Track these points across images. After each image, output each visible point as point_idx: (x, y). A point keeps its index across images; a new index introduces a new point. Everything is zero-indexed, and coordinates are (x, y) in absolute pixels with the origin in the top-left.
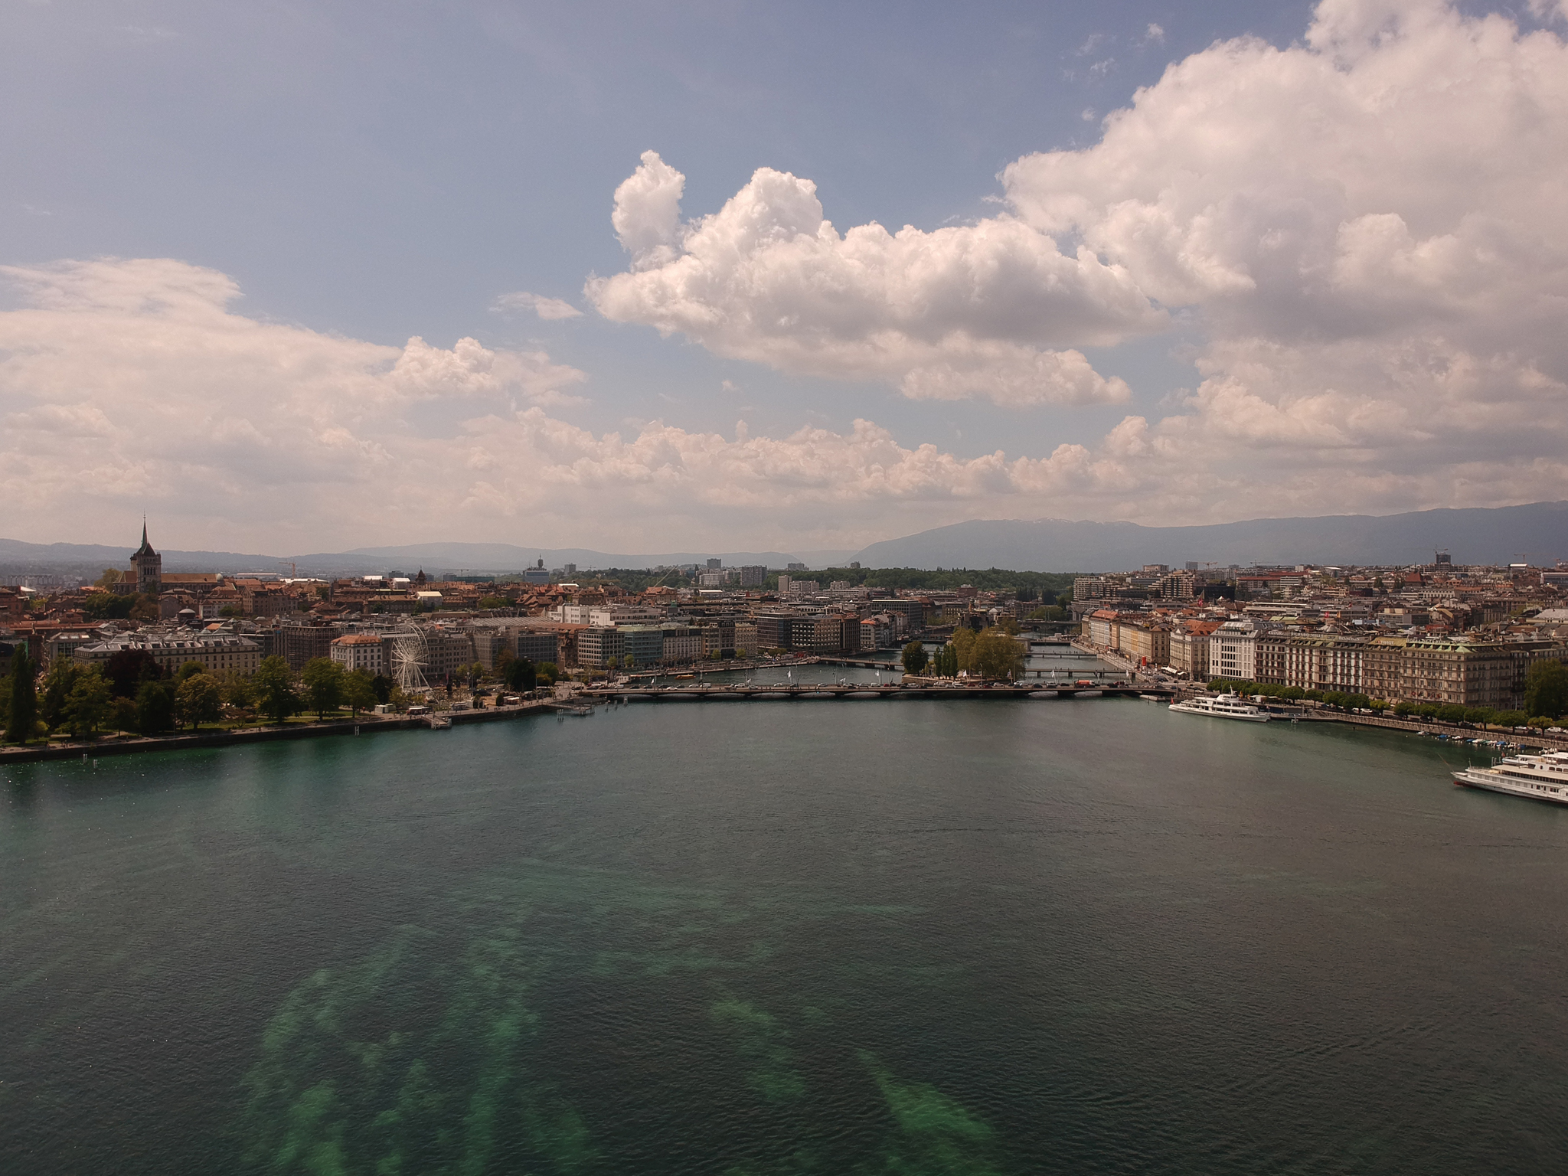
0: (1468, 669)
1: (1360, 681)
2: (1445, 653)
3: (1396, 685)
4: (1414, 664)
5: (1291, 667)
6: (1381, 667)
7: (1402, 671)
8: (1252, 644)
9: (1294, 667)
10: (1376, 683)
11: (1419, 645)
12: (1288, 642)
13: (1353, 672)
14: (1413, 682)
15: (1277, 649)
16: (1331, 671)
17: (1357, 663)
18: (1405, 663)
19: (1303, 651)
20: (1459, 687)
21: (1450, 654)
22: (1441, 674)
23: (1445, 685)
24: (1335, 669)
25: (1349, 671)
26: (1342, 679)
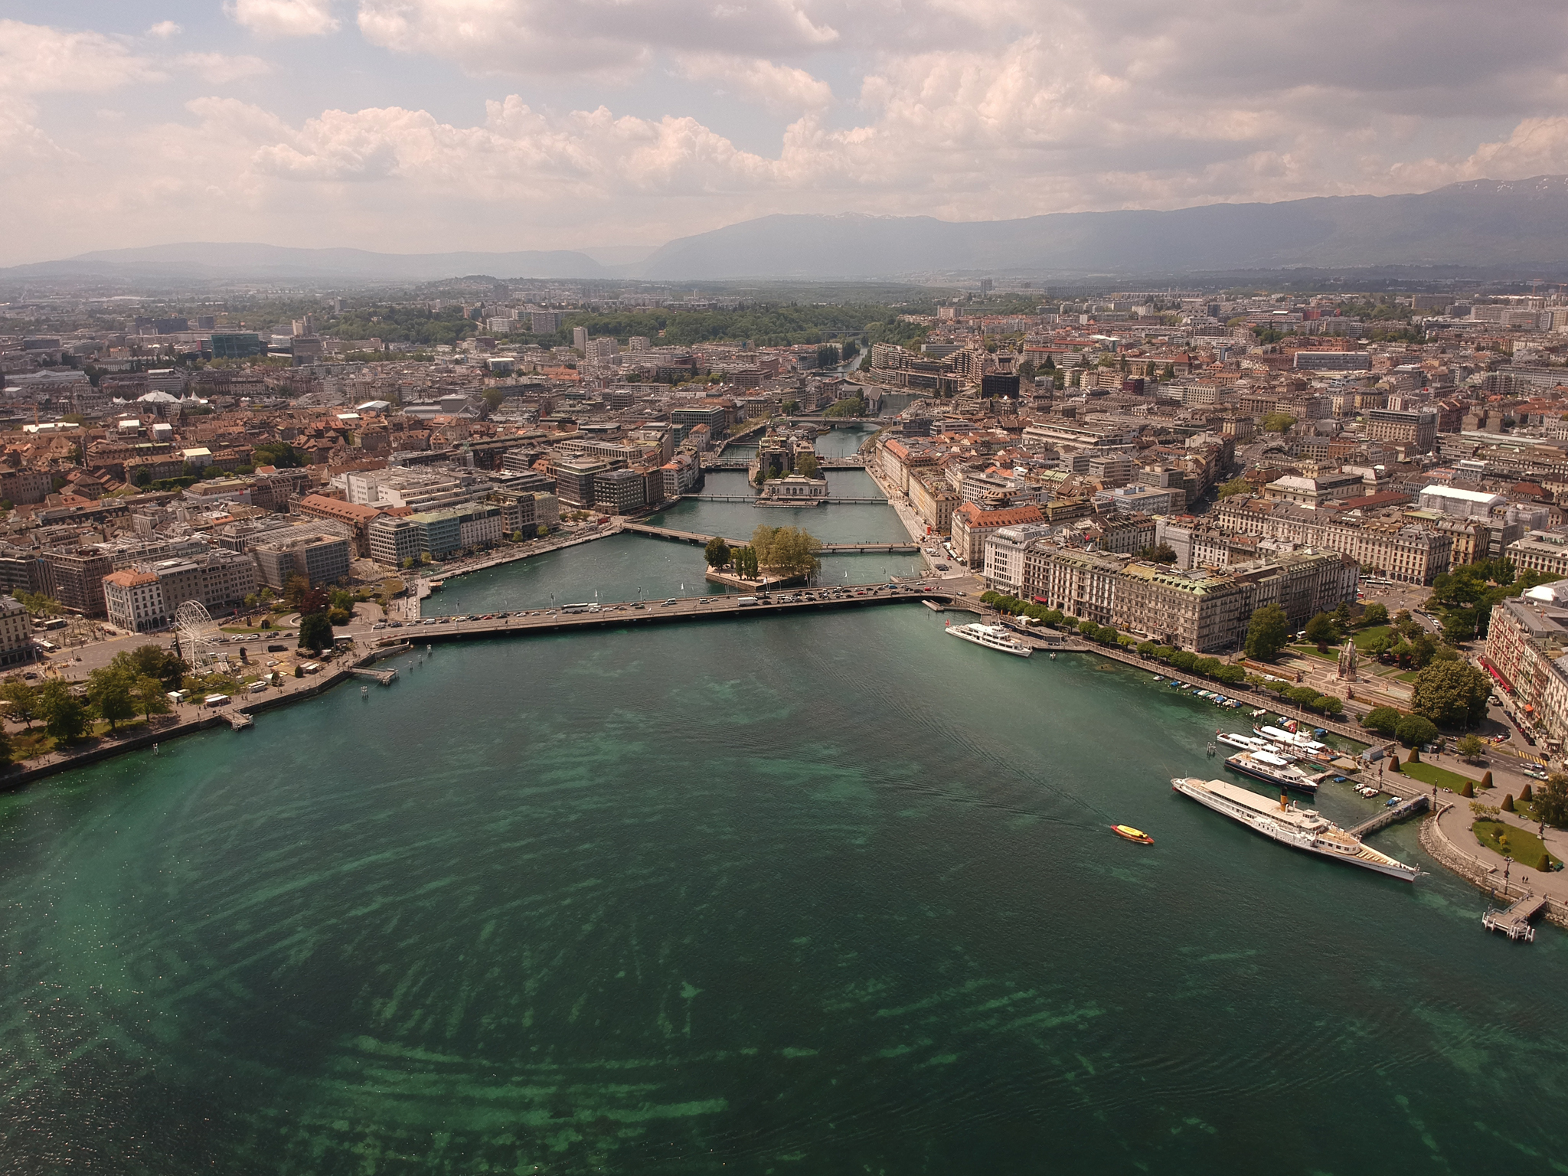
0: (1202, 609)
1: (1112, 604)
2: (1184, 593)
3: (1141, 613)
4: (1157, 597)
5: (1054, 581)
6: (1130, 595)
7: (1147, 602)
8: (1022, 555)
9: (1057, 581)
10: (1125, 609)
11: (1163, 581)
12: (1053, 558)
13: (1106, 595)
14: (1156, 613)
15: (1043, 563)
16: (1088, 591)
17: (1110, 587)
18: (1150, 595)
19: (1066, 569)
20: (1193, 624)
21: (1188, 596)
22: (1179, 610)
23: (1182, 620)
24: (1091, 590)
25: (1103, 593)
26: (1097, 600)
